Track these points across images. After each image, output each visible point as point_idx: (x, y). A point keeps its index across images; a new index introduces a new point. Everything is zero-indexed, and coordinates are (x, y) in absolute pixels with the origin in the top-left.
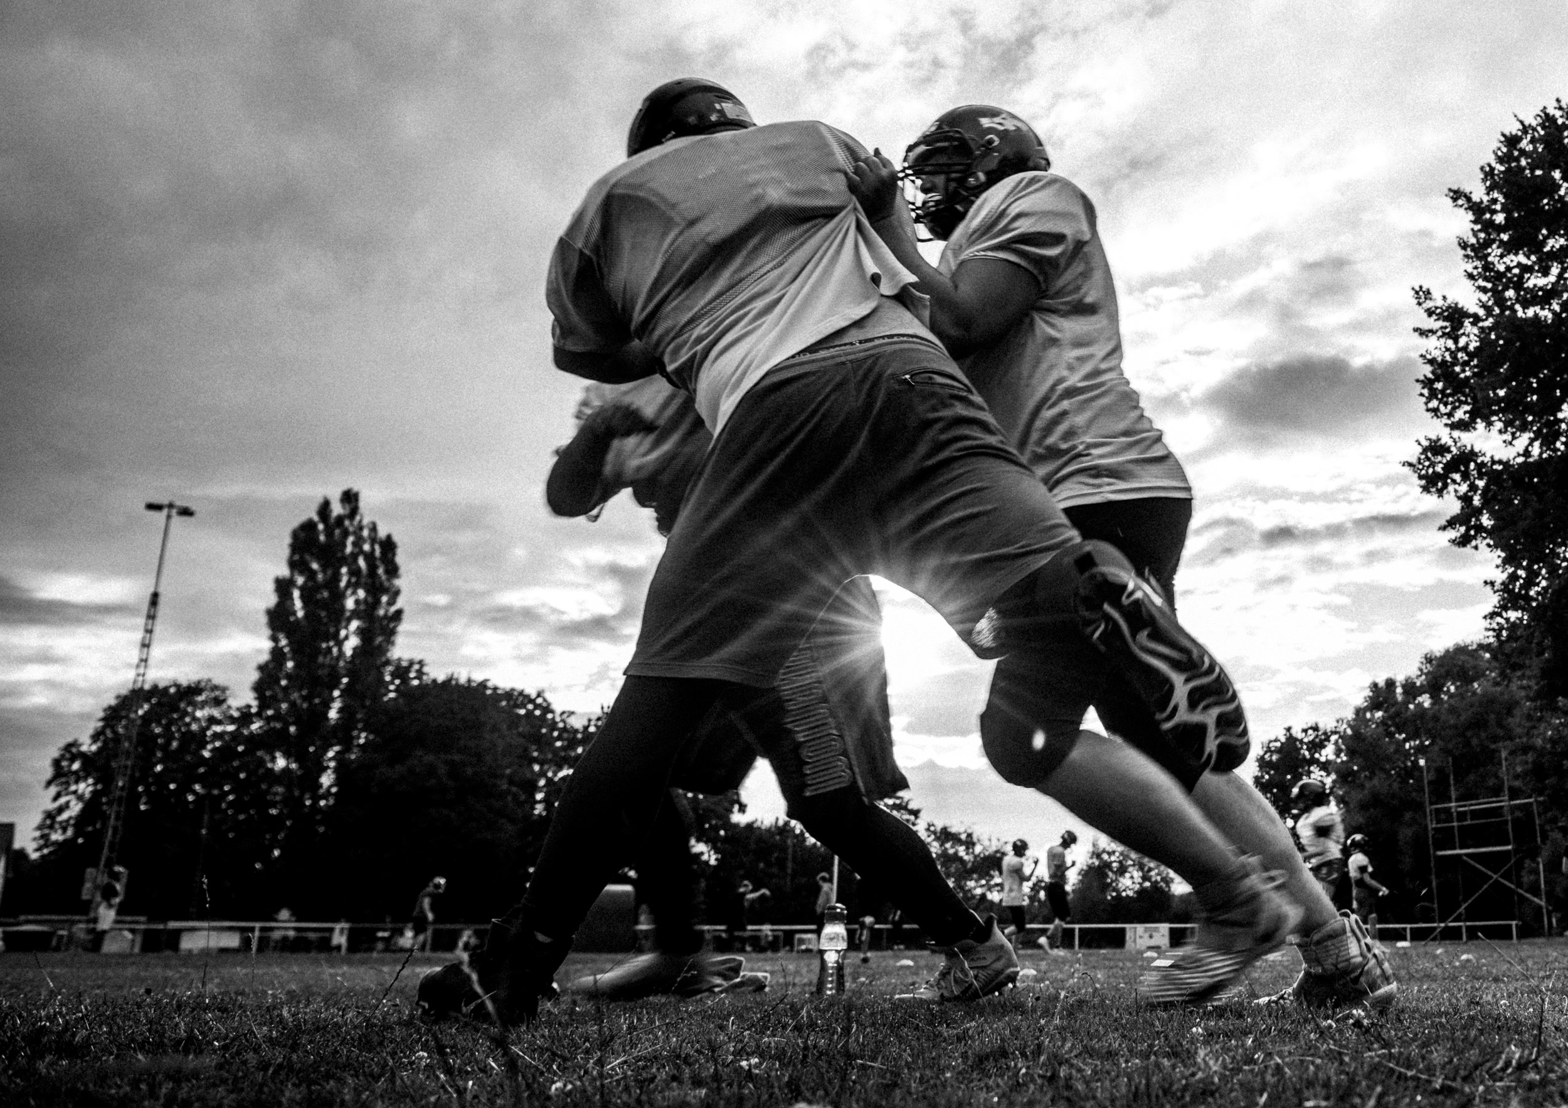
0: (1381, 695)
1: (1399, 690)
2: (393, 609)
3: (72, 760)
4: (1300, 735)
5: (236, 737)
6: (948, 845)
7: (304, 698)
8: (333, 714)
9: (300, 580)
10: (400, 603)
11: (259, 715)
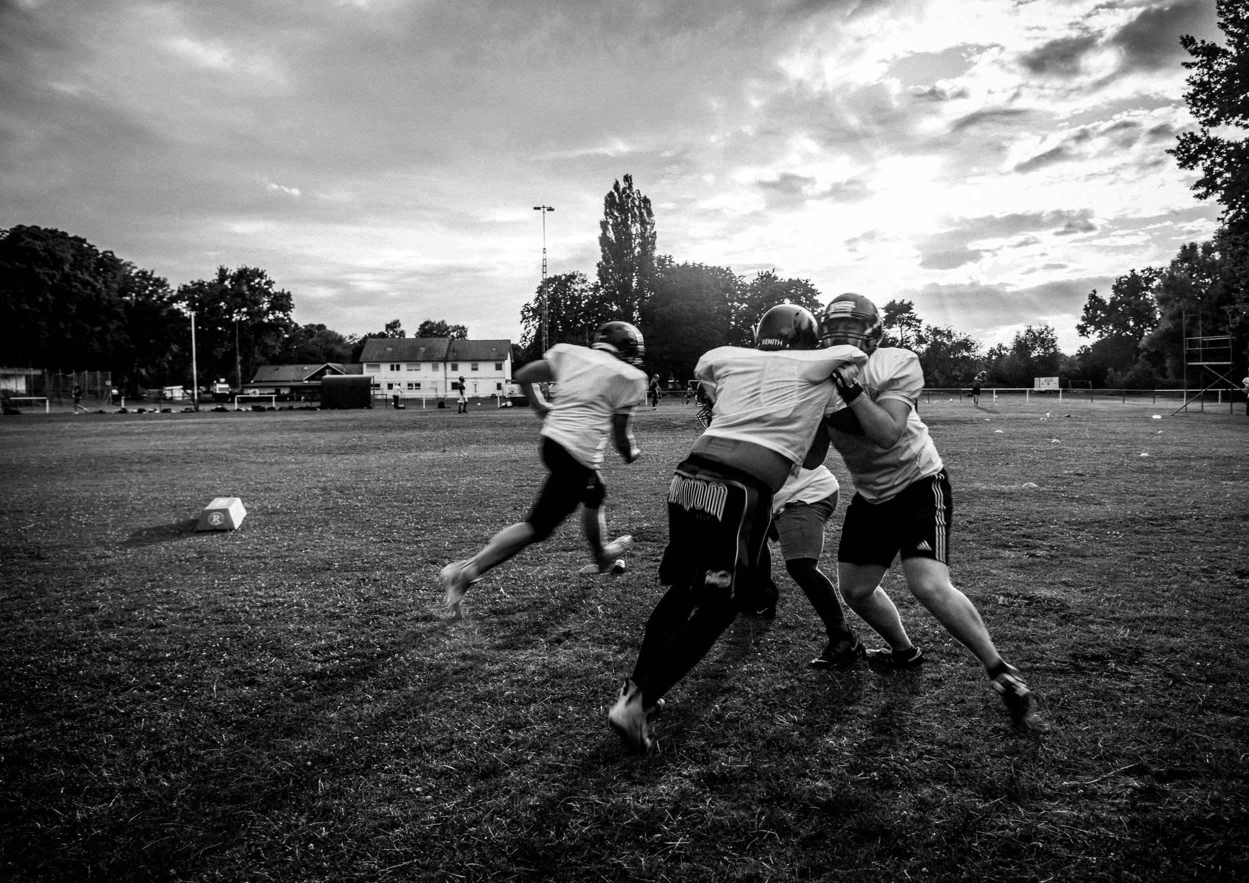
0: (1188, 253)
1: (1200, 250)
2: (653, 231)
3: (529, 311)
4: (1140, 274)
5: (594, 296)
6: (938, 337)
7: (621, 278)
8: (634, 284)
9: (611, 221)
10: (655, 229)
11: (602, 286)
